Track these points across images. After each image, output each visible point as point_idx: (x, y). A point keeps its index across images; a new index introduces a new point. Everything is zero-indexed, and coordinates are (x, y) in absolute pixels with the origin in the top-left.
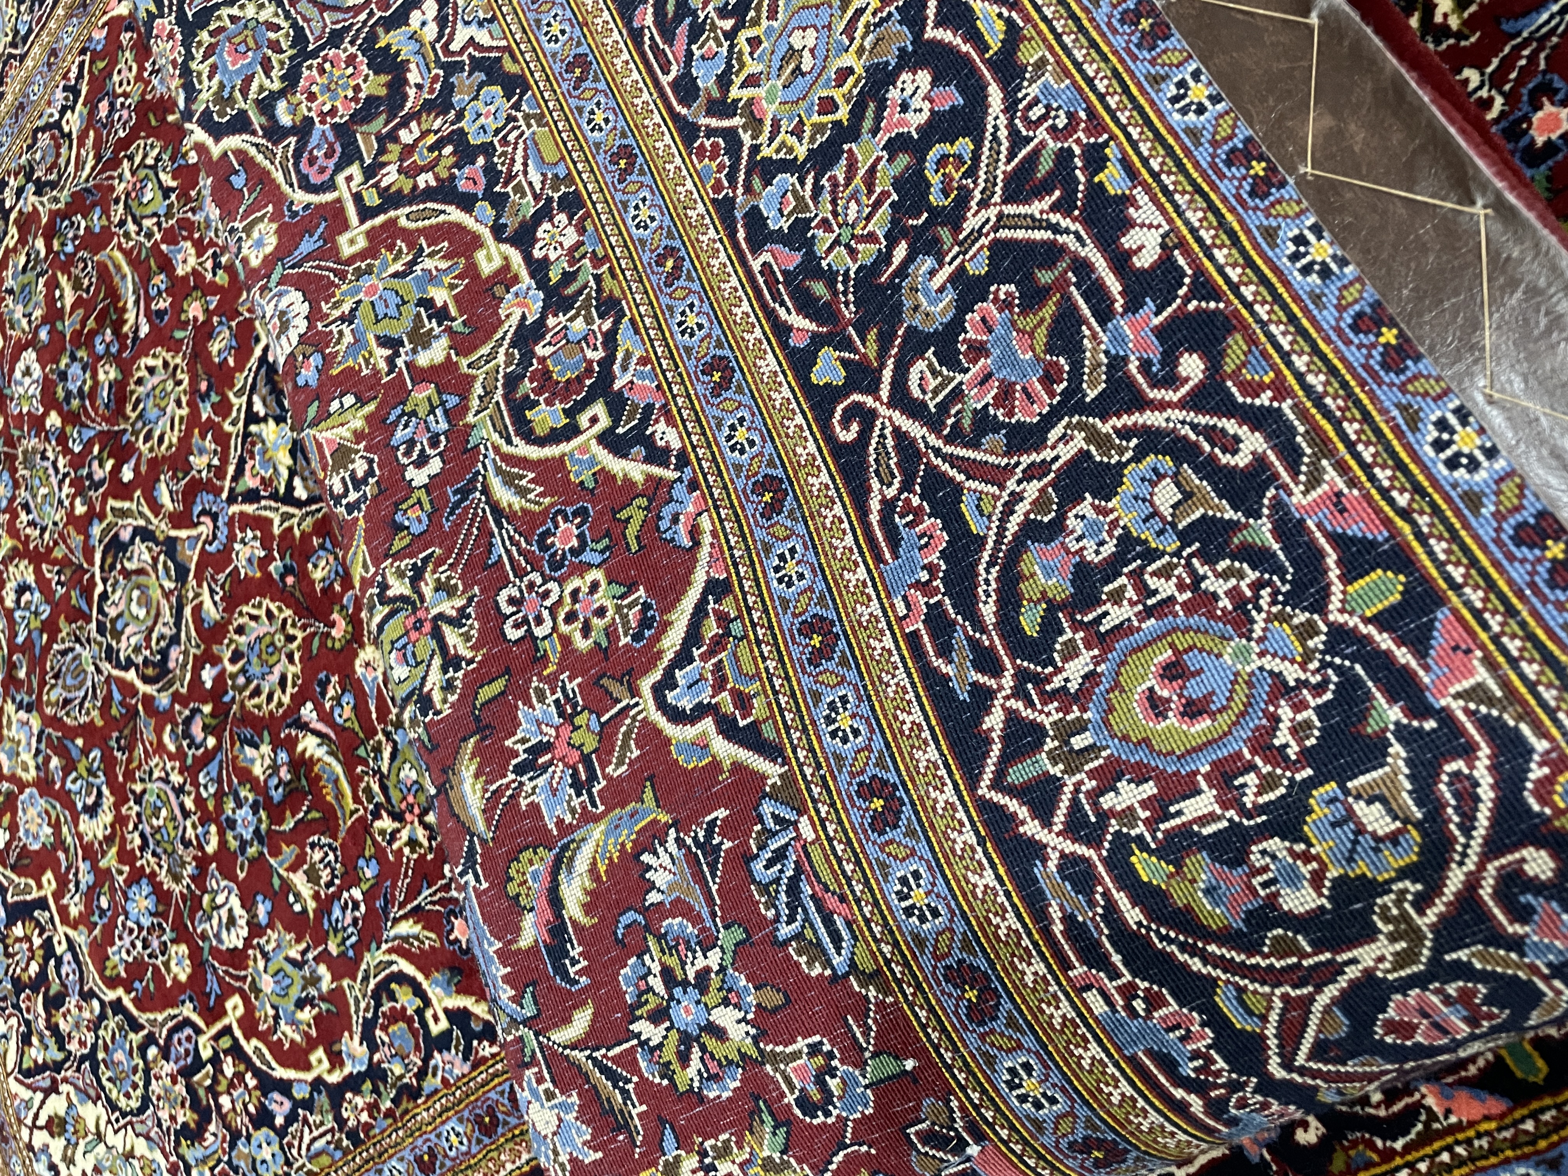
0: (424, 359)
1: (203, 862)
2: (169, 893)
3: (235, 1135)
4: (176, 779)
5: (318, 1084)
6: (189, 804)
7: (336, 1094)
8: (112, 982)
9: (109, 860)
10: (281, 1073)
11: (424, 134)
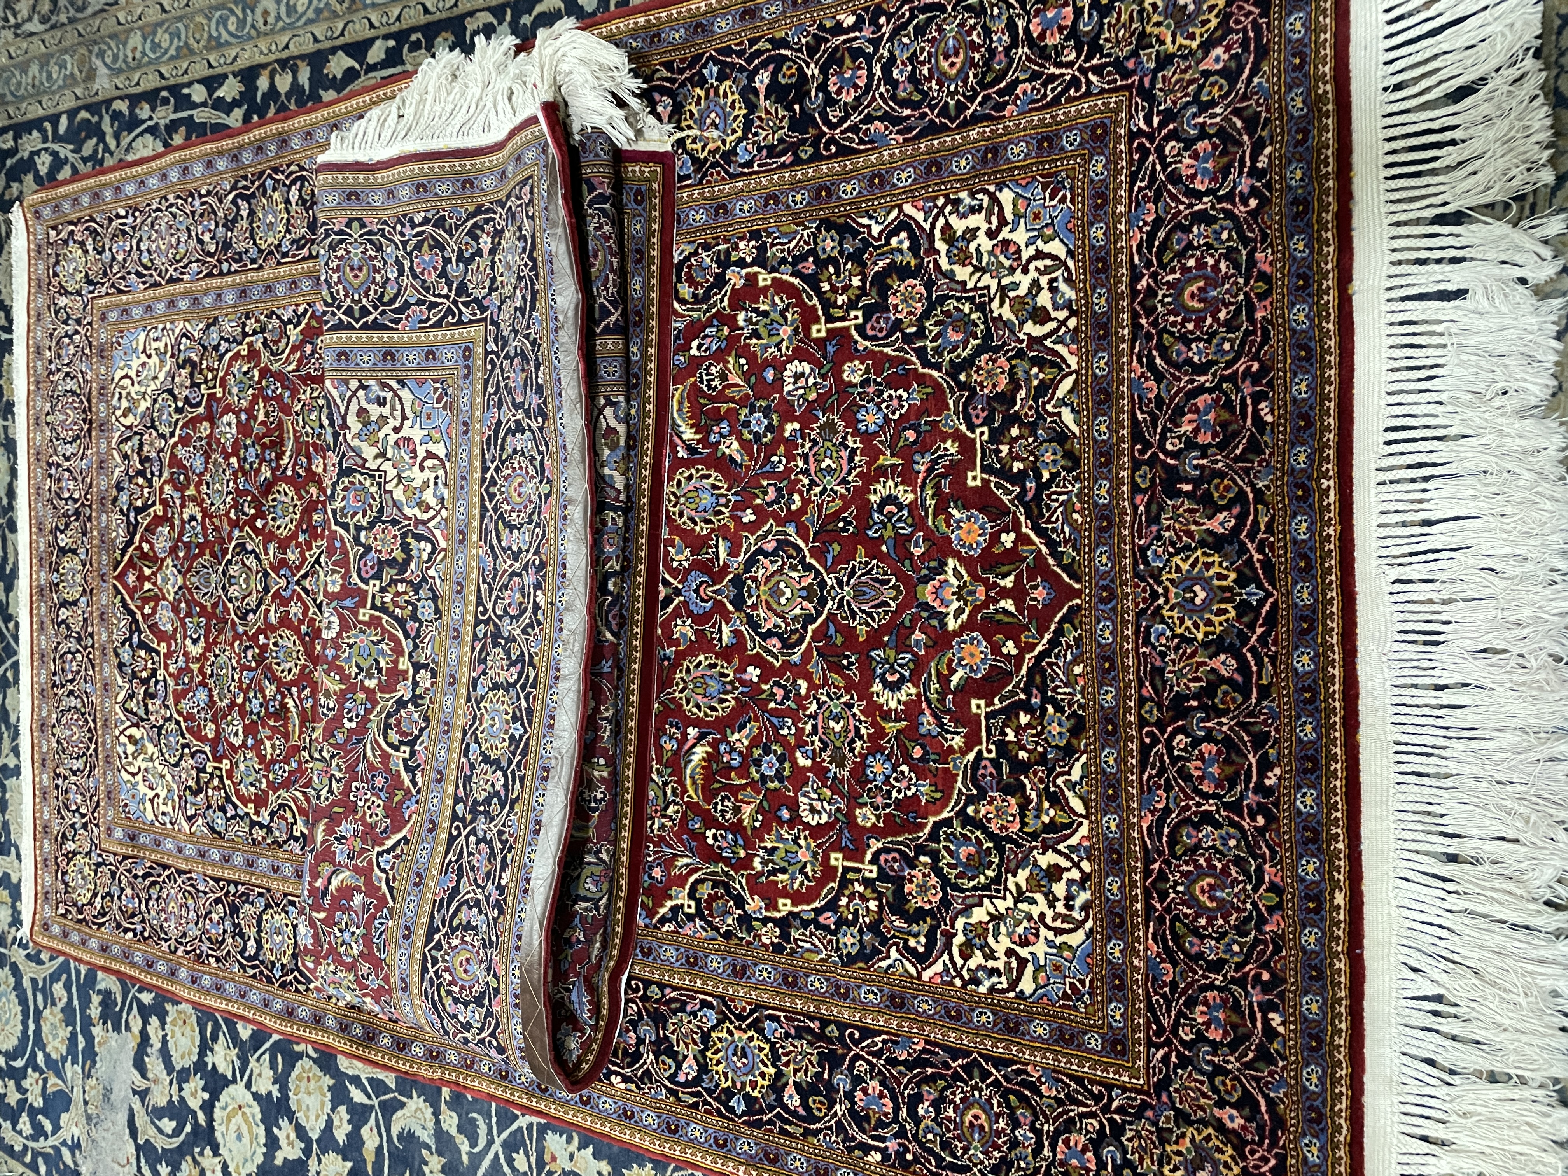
0: (367, 683)
1: (233, 704)
2: (215, 703)
3: (209, 807)
4: (234, 661)
5: (247, 814)
6: (236, 677)
7: (253, 824)
8: (180, 713)
9: (195, 667)
10: (235, 799)
11: (405, 593)
